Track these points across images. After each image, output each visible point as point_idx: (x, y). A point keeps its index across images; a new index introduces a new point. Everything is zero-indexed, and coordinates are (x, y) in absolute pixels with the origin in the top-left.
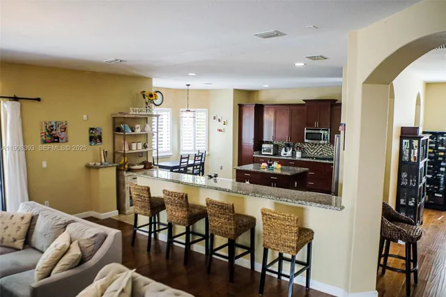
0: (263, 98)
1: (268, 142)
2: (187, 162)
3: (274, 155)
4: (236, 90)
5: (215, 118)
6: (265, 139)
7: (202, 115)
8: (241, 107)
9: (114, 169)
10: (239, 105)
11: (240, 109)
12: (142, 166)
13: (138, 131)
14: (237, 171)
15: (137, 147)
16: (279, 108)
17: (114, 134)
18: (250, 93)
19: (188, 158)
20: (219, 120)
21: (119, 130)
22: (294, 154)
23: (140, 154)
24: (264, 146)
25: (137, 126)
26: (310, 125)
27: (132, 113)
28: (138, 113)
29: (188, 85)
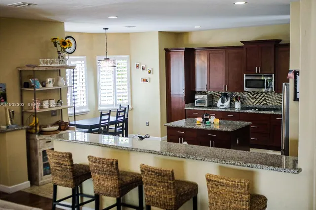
0: (194, 41)
1: (201, 93)
2: (109, 119)
3: (209, 106)
4: (162, 33)
5: (138, 66)
6: (198, 88)
7: (123, 63)
8: (168, 52)
9: (24, 132)
10: (165, 49)
11: (167, 54)
12: (57, 127)
13: (50, 86)
14: (169, 128)
15: (50, 105)
16: (213, 51)
17: (21, 91)
18: (178, 36)
19: (109, 114)
20: (143, 69)
21: (27, 85)
22: (232, 105)
23: (53, 113)
24: (197, 96)
25: (49, 80)
26: (250, 71)
27: (43, 64)
28: (49, 65)
29: (106, 29)
